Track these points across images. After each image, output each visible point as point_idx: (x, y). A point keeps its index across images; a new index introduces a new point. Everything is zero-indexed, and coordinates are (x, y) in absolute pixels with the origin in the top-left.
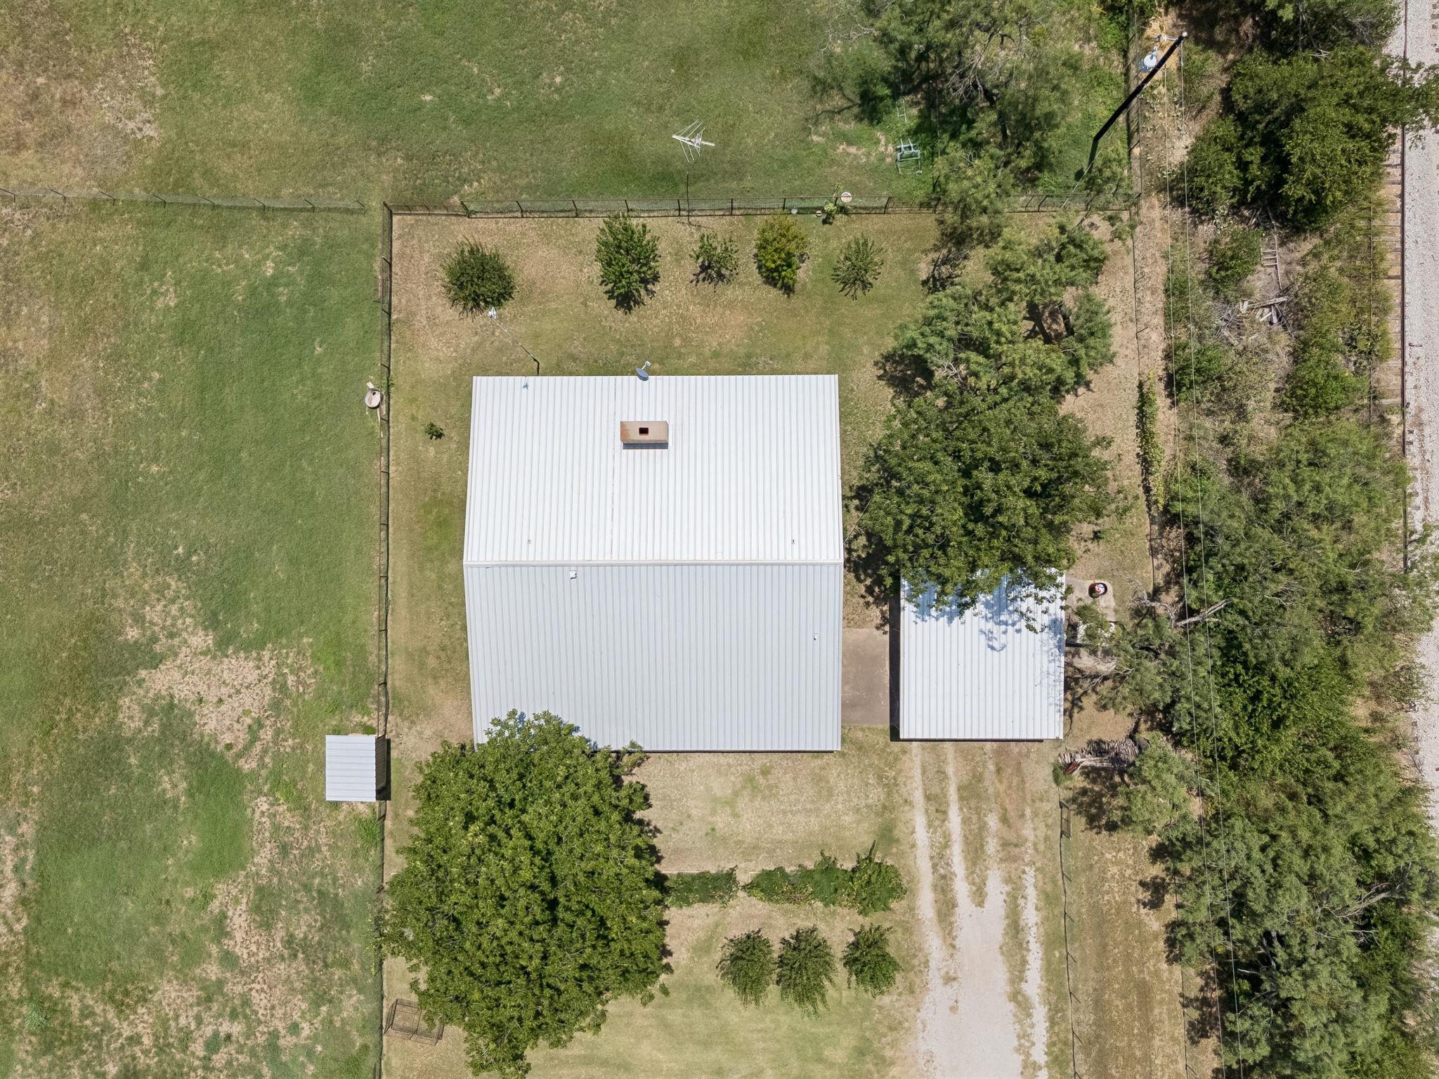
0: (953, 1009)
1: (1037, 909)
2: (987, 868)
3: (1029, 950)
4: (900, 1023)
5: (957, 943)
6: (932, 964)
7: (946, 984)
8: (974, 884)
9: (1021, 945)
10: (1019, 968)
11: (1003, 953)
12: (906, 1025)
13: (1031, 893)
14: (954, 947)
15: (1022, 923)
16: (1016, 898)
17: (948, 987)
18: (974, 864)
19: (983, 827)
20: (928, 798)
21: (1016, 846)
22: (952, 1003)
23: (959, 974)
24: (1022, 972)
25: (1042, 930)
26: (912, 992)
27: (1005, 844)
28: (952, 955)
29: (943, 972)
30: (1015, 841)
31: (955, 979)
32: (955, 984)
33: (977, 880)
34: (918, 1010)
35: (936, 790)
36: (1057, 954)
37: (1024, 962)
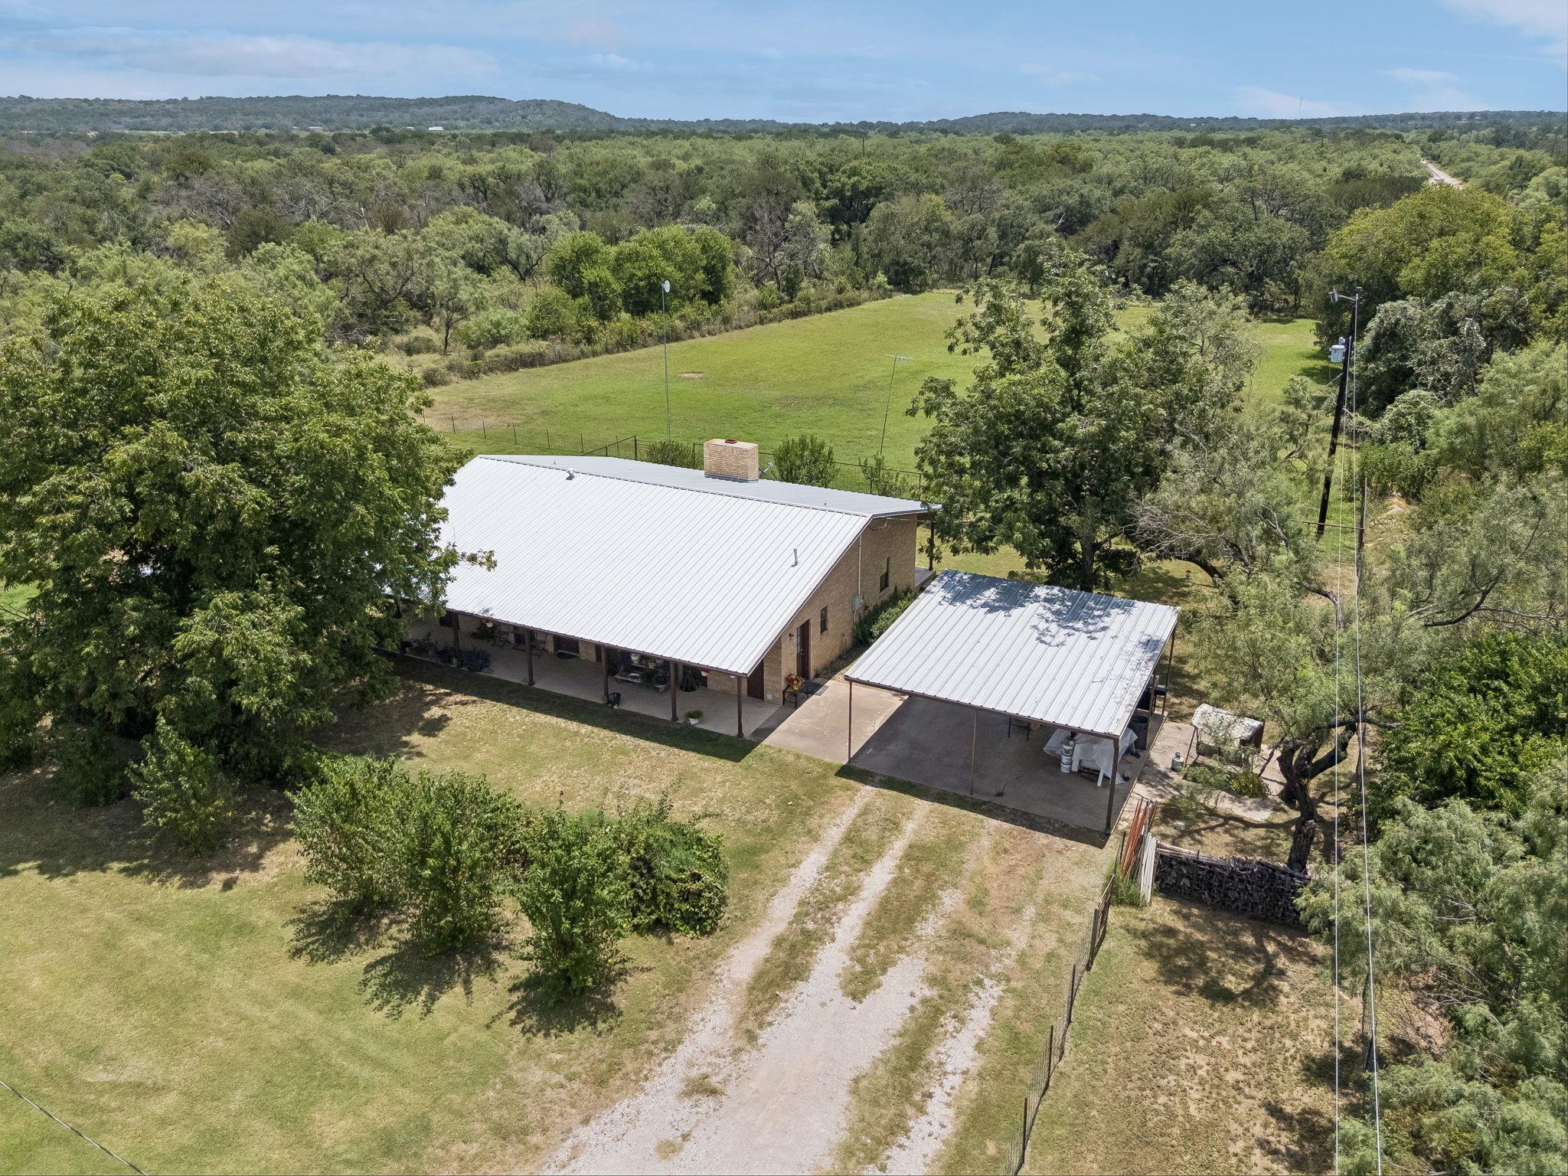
0: (668, 1149)
1: (979, 1047)
2: (901, 949)
3: (921, 1110)
4: (525, 1131)
5: (764, 1035)
6: (685, 1051)
7: (688, 1094)
8: (861, 961)
9: (906, 1093)
10: (879, 1132)
11: (854, 1092)
12: (536, 1139)
13: (980, 1020)
14: (752, 1037)
15: (931, 1056)
16: (938, 1012)
17: (688, 1103)
18: (881, 935)
19: (928, 897)
20: (849, 839)
21: (982, 942)
22: (670, 1135)
23: (730, 1089)
24: (883, 1142)
25: (973, 1087)
26: (601, 1082)
27: (960, 932)
28: (739, 1050)
29: (694, 1073)
30: (984, 935)
31: (713, 1092)
32: (707, 1103)
33: (872, 959)
34: (586, 1122)
35: (872, 834)
36: (991, 1149)
37: (898, 1127)
